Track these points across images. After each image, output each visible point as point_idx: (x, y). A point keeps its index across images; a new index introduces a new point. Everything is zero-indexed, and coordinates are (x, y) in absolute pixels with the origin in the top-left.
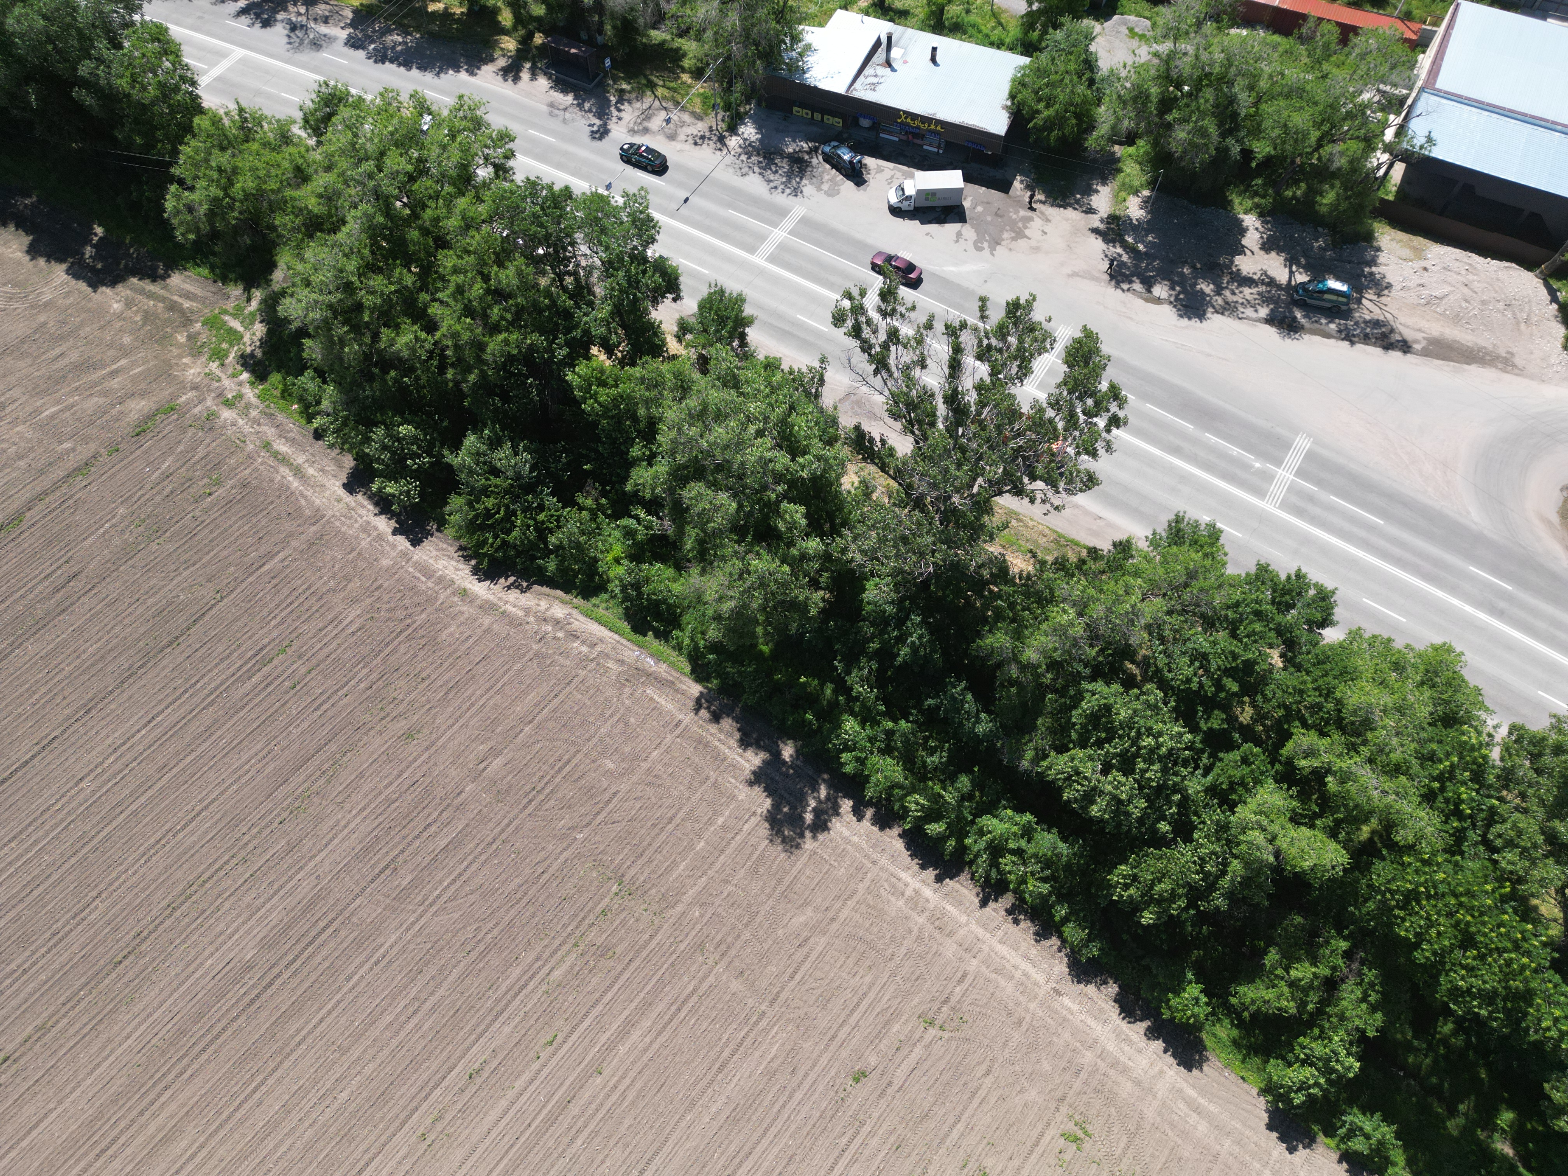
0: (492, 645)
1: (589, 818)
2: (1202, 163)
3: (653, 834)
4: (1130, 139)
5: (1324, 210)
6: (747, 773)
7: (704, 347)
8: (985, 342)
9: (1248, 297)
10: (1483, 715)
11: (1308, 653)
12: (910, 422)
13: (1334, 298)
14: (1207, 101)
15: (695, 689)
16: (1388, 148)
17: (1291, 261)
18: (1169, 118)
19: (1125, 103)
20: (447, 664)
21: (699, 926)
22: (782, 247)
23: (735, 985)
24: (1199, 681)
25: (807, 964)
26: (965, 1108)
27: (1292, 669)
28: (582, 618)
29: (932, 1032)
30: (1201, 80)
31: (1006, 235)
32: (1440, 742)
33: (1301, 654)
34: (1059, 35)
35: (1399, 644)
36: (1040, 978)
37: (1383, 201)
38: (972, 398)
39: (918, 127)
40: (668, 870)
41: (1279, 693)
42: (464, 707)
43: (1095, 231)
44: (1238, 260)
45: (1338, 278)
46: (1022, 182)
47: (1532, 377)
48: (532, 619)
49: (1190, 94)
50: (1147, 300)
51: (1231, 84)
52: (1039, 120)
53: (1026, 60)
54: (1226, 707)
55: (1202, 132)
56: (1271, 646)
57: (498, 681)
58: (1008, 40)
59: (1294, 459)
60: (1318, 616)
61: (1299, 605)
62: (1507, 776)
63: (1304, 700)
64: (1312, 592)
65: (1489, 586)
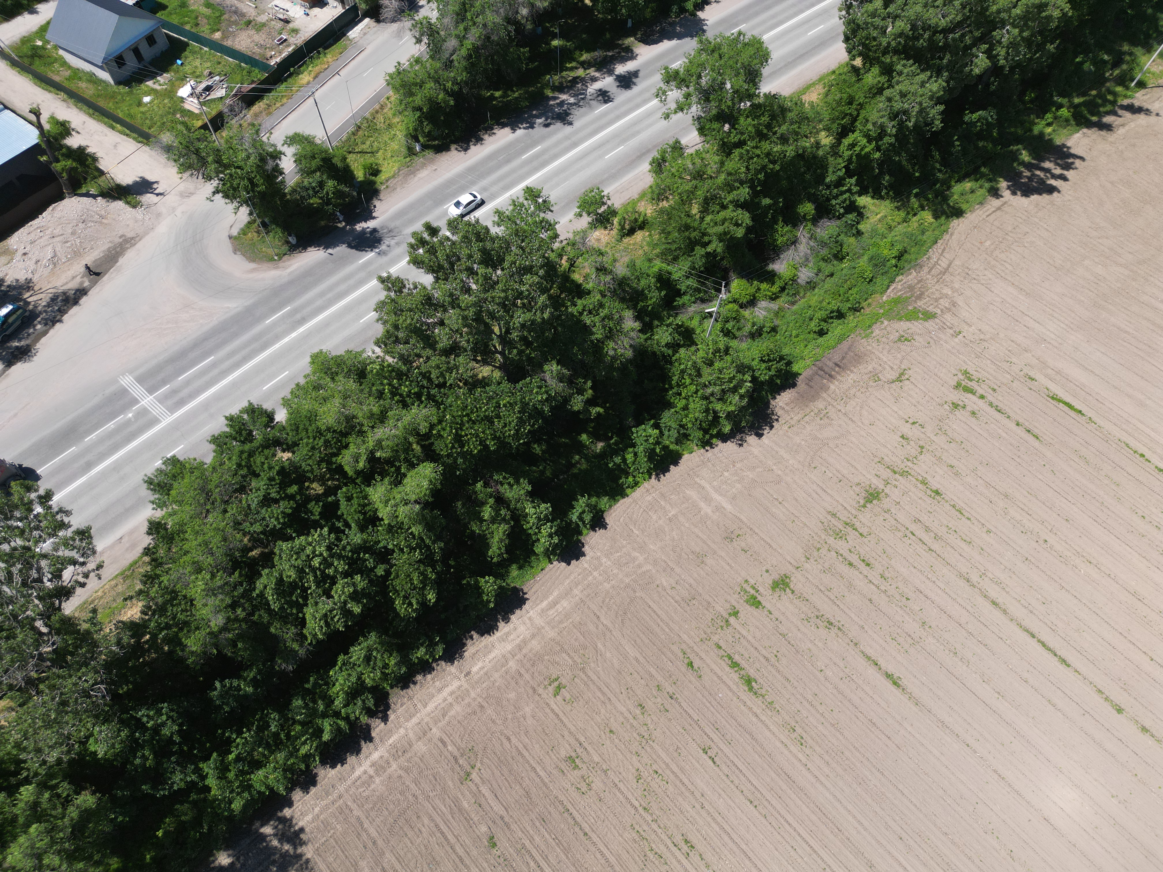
10: (365, 355)
11: (288, 434)
13: (14, 317)
24: (285, 506)
26: (528, 762)
27: (296, 448)
29: (474, 776)
32: (373, 385)
33: (287, 439)
35: (302, 381)
36: (456, 684)
41: (310, 462)
47: (146, 233)
54: (308, 499)
56: (274, 455)
59: (137, 391)
60: (265, 419)
61: (252, 428)
62: (404, 359)
63: (320, 448)
64: (245, 416)
65: (283, 317)
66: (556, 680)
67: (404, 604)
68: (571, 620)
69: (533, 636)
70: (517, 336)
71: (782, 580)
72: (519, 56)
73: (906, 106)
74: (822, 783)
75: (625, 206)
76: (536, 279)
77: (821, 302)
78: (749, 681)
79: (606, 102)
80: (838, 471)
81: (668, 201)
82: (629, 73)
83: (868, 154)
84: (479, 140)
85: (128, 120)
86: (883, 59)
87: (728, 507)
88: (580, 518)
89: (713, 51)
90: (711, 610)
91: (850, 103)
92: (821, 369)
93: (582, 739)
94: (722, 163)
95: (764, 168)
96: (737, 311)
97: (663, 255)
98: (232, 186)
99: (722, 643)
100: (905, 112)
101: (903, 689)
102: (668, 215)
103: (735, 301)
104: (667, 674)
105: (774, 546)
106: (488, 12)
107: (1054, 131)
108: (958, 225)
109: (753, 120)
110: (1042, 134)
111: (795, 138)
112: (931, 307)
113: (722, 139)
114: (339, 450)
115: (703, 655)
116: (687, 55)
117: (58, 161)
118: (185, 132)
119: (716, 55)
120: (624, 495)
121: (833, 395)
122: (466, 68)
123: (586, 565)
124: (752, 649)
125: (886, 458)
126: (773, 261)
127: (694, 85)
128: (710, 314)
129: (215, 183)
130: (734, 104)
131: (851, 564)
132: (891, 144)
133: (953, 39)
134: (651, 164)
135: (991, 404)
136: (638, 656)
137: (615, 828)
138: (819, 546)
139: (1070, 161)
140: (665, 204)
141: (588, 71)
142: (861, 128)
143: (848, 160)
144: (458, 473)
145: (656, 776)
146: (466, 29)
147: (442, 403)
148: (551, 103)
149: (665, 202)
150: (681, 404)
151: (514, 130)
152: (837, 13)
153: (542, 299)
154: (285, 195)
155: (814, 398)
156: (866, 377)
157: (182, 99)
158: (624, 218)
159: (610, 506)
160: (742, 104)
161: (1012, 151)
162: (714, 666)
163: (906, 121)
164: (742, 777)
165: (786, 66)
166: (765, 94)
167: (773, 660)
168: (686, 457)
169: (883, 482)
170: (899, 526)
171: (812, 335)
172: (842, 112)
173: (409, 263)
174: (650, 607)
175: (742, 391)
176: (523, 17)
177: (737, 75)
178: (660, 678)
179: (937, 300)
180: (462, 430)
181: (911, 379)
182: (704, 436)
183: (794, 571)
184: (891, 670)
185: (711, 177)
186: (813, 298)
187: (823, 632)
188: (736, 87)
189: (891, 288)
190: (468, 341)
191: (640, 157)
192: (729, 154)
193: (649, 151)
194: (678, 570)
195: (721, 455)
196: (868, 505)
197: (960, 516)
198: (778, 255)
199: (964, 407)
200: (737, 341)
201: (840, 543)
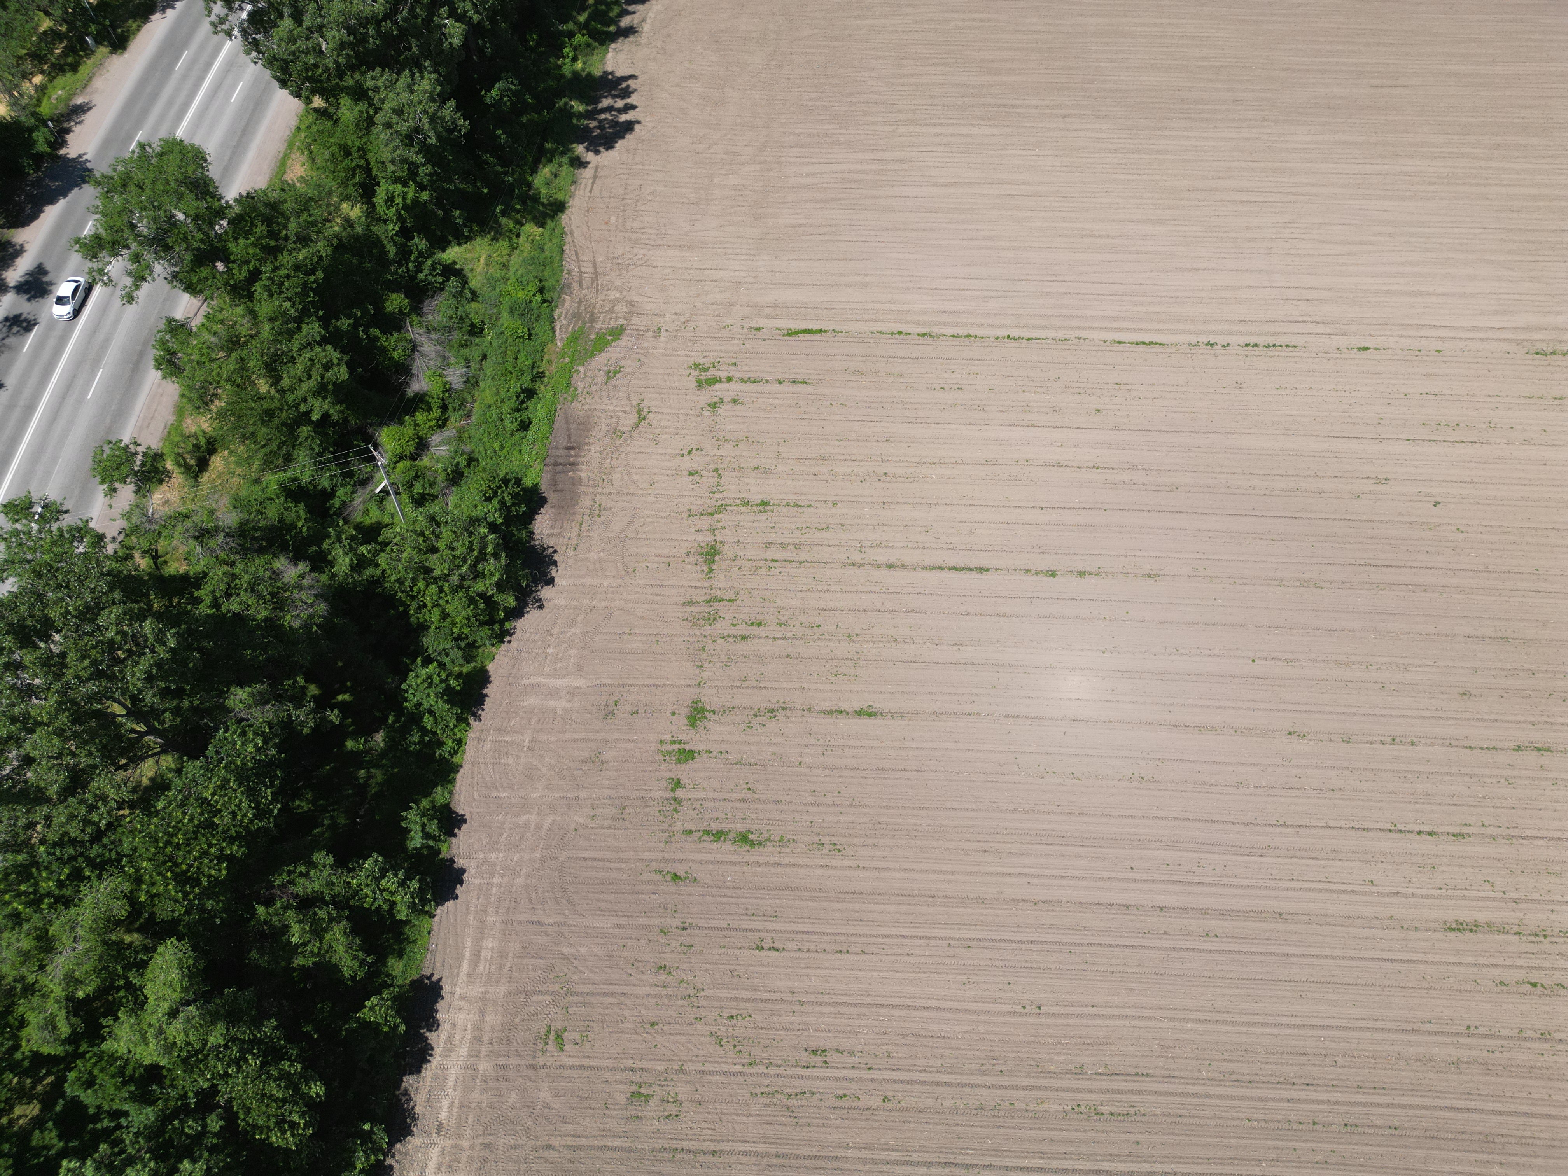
66: (549, 1031)
67: (283, 1132)
68: (511, 955)
69: (482, 1013)
70: (154, 695)
71: (695, 709)
73: (412, 123)
74: (885, 869)
75: (167, 438)
76: (117, 611)
77: (497, 393)
78: (744, 839)
79: (28, 329)
80: (659, 556)
81: (220, 399)
82: (30, 274)
83: (415, 200)
86: (345, 84)
87: (581, 683)
88: (426, 835)
89: (124, 186)
90: (652, 803)
91: (347, 153)
92: (556, 464)
93: (630, 1063)
94: (253, 313)
95: (305, 285)
96: (412, 467)
97: (268, 464)
99: (689, 826)
100: (417, 130)
101: (881, 714)
102: (234, 414)
103: (401, 458)
104: (661, 910)
105: (659, 682)
107: (584, 63)
108: (571, 219)
109: (247, 239)
110: (576, 74)
111: (316, 229)
112: (612, 322)
113: (226, 284)
114: (16, 1038)
115: (680, 856)
116: (93, 209)
119: (132, 188)
120: (456, 768)
121: (591, 482)
123: (477, 881)
124: (722, 804)
125: (692, 507)
126: (408, 382)
127: (135, 240)
128: (385, 491)
130: (206, 234)
131: (744, 638)
132: (430, 175)
133: (405, 20)
134: (158, 369)
135: (743, 381)
136: (616, 920)
137: (738, 1115)
138: (701, 646)
139: (624, 85)
140: (218, 404)
142: (383, 174)
143: (398, 219)
144: (218, 921)
145: (734, 1021)
147: (121, 857)
149: (217, 402)
150: (436, 614)
152: (245, 59)
153: (148, 626)
155: (574, 499)
156: (607, 440)
158: (179, 454)
159: (451, 793)
160: (217, 227)
161: (560, 109)
162: (699, 857)
163: (425, 139)
164: (813, 937)
165: (234, 153)
166: (236, 200)
167: (749, 796)
168: (490, 667)
169: (709, 533)
170: (756, 563)
171: (518, 436)
172: (346, 170)
174: (585, 859)
175: (490, 549)
177: (181, 196)
178: (657, 922)
179: (611, 310)
180: (177, 865)
181: (653, 409)
182: (493, 630)
183: (698, 691)
184: (857, 705)
185: (252, 336)
186: (486, 394)
187: (772, 726)
188: (193, 212)
189: (557, 328)
190: (90, 754)
191: (136, 369)
192: (250, 296)
193: (141, 355)
194: (583, 794)
195: (528, 635)
196: (714, 567)
197: (800, 510)
198: (408, 374)
199: (722, 401)
200: (441, 499)
201: (718, 625)
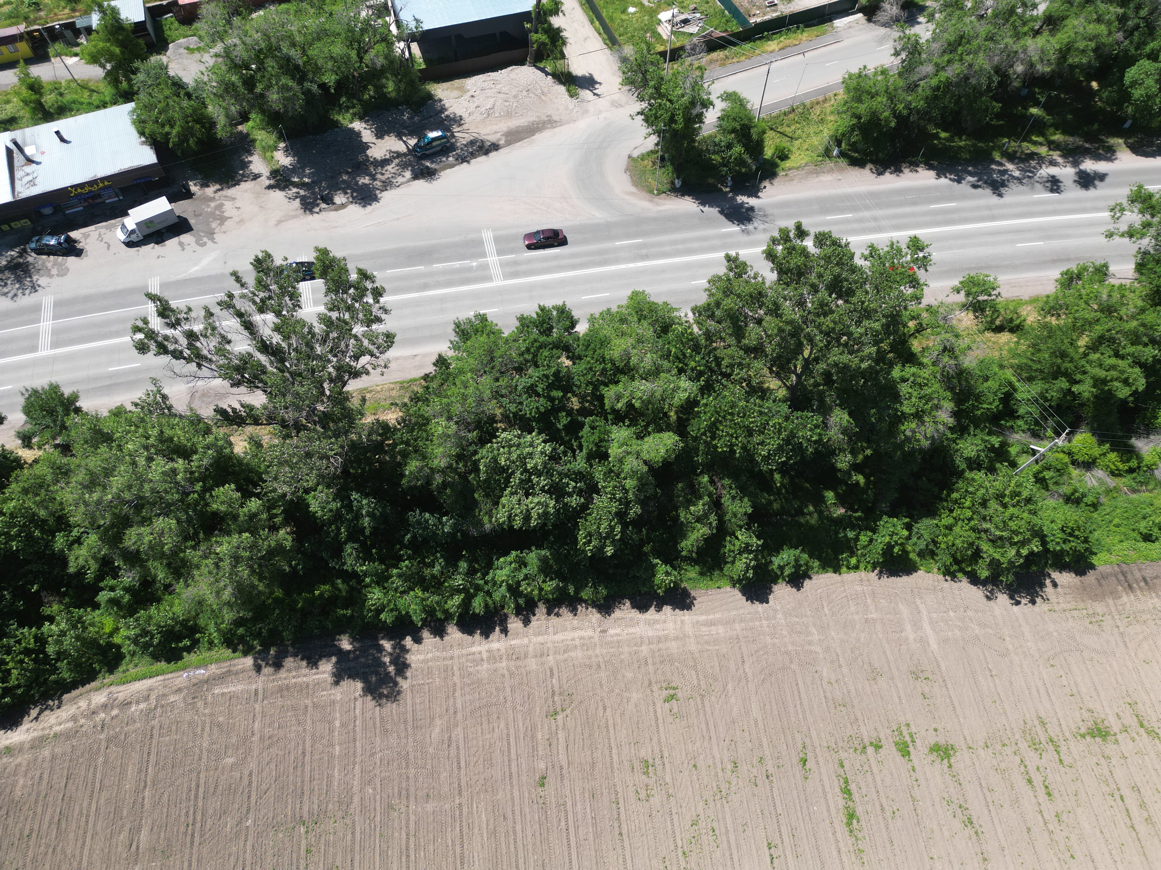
0: (66, 765)
1: (245, 806)
2: (301, 107)
3: (299, 773)
4: (244, 118)
5: (393, 95)
6: (330, 679)
7: (54, 438)
8: (258, 300)
9: (393, 171)
10: (677, 314)
11: (578, 346)
12: (249, 381)
13: (438, 142)
14: (273, 67)
15: (249, 661)
16: (400, 39)
17: (399, 136)
18: (258, 90)
19: (221, 96)
20: (39, 810)
21: (378, 797)
22: (56, 332)
23: (430, 807)
24: (543, 403)
25: (462, 752)
26: (609, 739)
27: (578, 361)
28: (121, 688)
29: (560, 717)
30: (258, 57)
31: (214, 225)
32: (668, 343)
33: (576, 349)
34: (141, 76)
36: (589, 633)
37: (420, 71)
38: (277, 339)
39: (90, 191)
40: (329, 785)
41: (582, 379)
42: (83, 824)
43: (270, 187)
44: (369, 152)
45: (432, 130)
46: (195, 185)
47: (568, 122)
48: (82, 721)
49: (259, 69)
50: (336, 210)
51: (278, 49)
52: (173, 139)
53: (131, 106)
54: (563, 408)
55: (285, 88)
56: (559, 358)
57: (93, 783)
58: (107, 99)
59: (490, 247)
60: (568, 323)
61: (554, 324)
62: (709, 336)
63: (596, 372)
64: (555, 313)
65: (631, 246)
66: (674, 689)
68: (717, 647)
69: (676, 638)
71: (946, 749)
72: (987, 108)
75: (1008, 301)
78: (851, 816)
79: (1052, 191)
80: (1076, 685)
81: (1057, 319)
82: (1096, 173)
84: (898, 170)
85: (607, 21)
87: (934, 645)
88: (782, 567)
90: (855, 728)
92: (1124, 574)
93: (666, 754)
94: (1143, 310)
96: (1066, 464)
97: (1019, 369)
98: (655, 114)
99: (846, 763)
102: (1050, 332)
103: (1070, 454)
104: (776, 755)
105: (959, 711)
106: (981, 54)
114: (610, 382)
115: (821, 761)
117: (536, 32)
118: (645, 51)
120: (837, 570)
121: (1121, 608)
122: (927, 98)
123: (760, 610)
124: (873, 789)
125: (1140, 705)
126: (1139, 437)
128: (1034, 452)
129: (644, 105)
131: (1030, 781)
134: (1062, 274)
136: (760, 719)
137: (648, 849)
138: (1006, 741)
140: (1054, 321)
141: (1051, 153)
144: (695, 458)
145: (711, 833)
146: (949, 61)
148: (994, 167)
149: (1054, 318)
150: (947, 520)
151: (939, 176)
154: (694, 141)
155: (1096, 598)
157: (659, 22)
158: (1000, 313)
159: (817, 572)
162: (825, 778)
167: (888, 813)
168: (921, 573)
169: (1121, 726)
170: (1111, 781)
171: (1135, 534)
173: (764, 252)
174: (797, 685)
176: (1015, 73)
178: (767, 753)
182: (952, 565)
183: (964, 748)
185: (1121, 319)
187: (957, 825)
190: (773, 350)
191: (1055, 261)
193: (1068, 260)
194: (845, 670)
195: (958, 593)
196: (1088, 738)
198: (1148, 434)
200: (1047, 494)
201: (1032, 754)
